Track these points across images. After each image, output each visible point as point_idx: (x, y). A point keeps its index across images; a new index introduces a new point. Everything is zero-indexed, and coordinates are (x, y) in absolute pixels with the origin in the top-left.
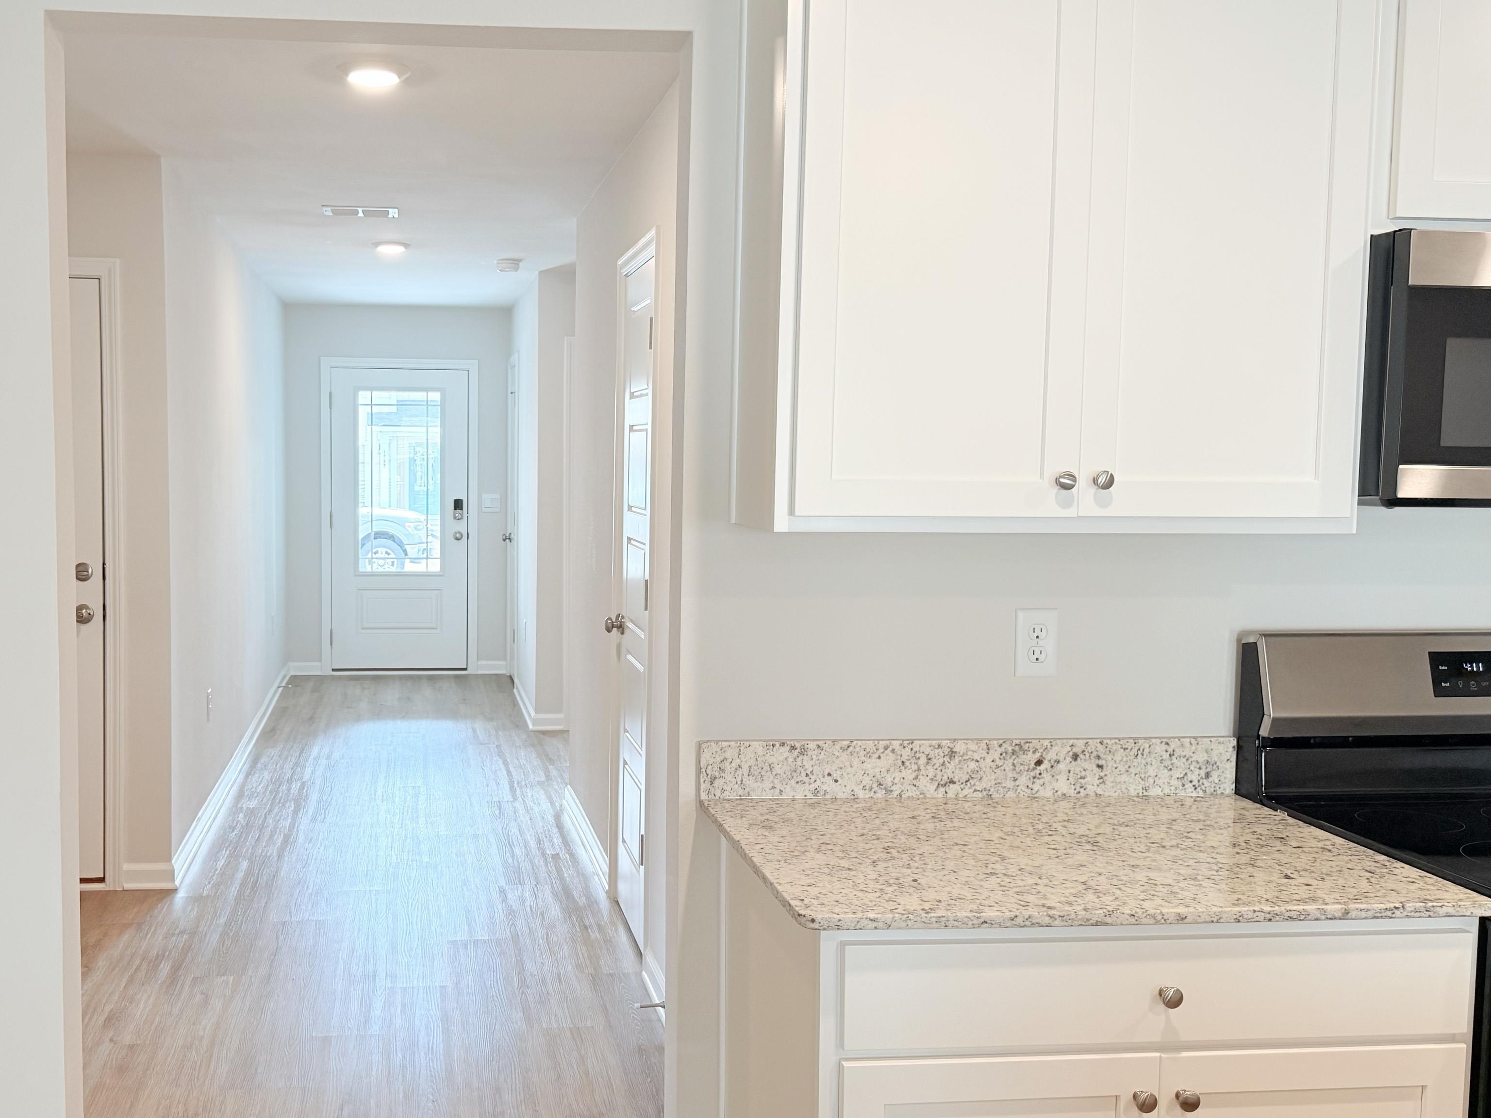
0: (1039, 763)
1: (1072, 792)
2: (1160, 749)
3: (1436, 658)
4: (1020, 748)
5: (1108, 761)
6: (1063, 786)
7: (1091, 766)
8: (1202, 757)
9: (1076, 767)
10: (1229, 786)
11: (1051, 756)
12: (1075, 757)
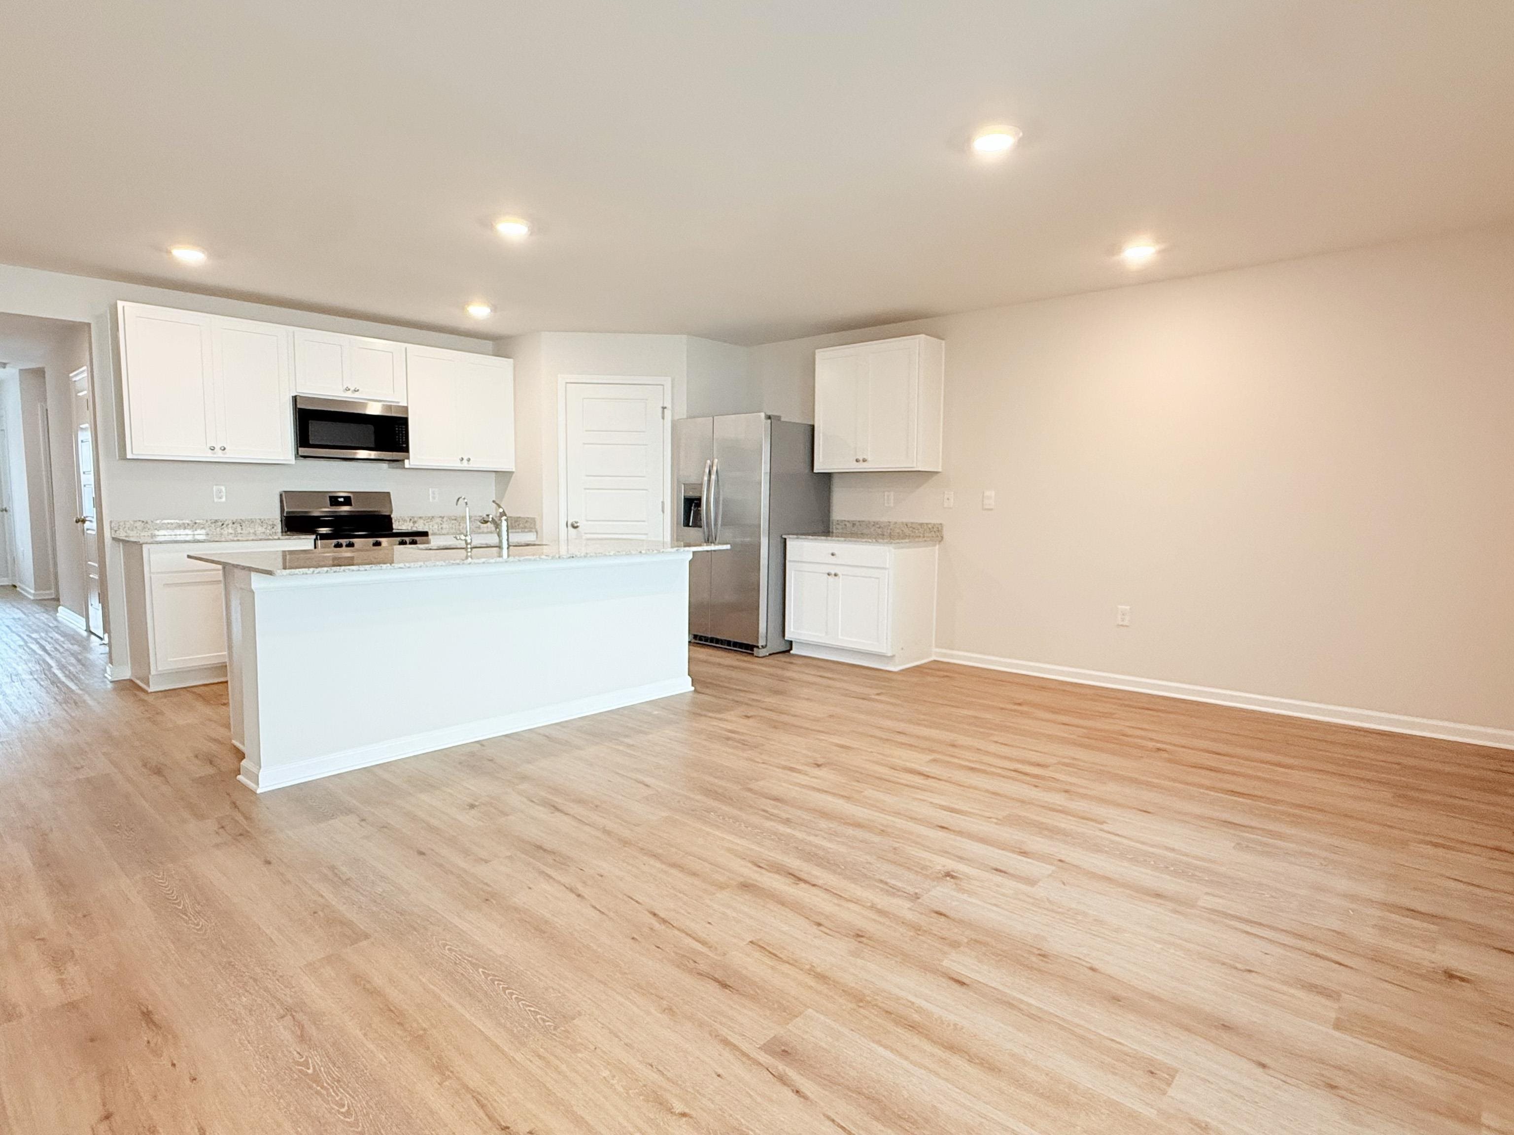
0: (223, 525)
1: (233, 532)
2: (258, 521)
3: (331, 497)
4: (216, 521)
5: (244, 524)
6: (231, 531)
7: (239, 525)
8: (271, 523)
9: (234, 526)
10: (280, 530)
11: (226, 523)
12: (233, 523)
